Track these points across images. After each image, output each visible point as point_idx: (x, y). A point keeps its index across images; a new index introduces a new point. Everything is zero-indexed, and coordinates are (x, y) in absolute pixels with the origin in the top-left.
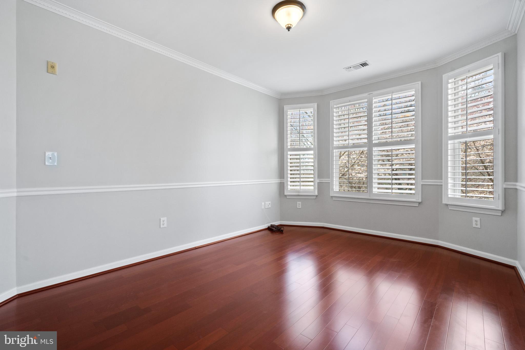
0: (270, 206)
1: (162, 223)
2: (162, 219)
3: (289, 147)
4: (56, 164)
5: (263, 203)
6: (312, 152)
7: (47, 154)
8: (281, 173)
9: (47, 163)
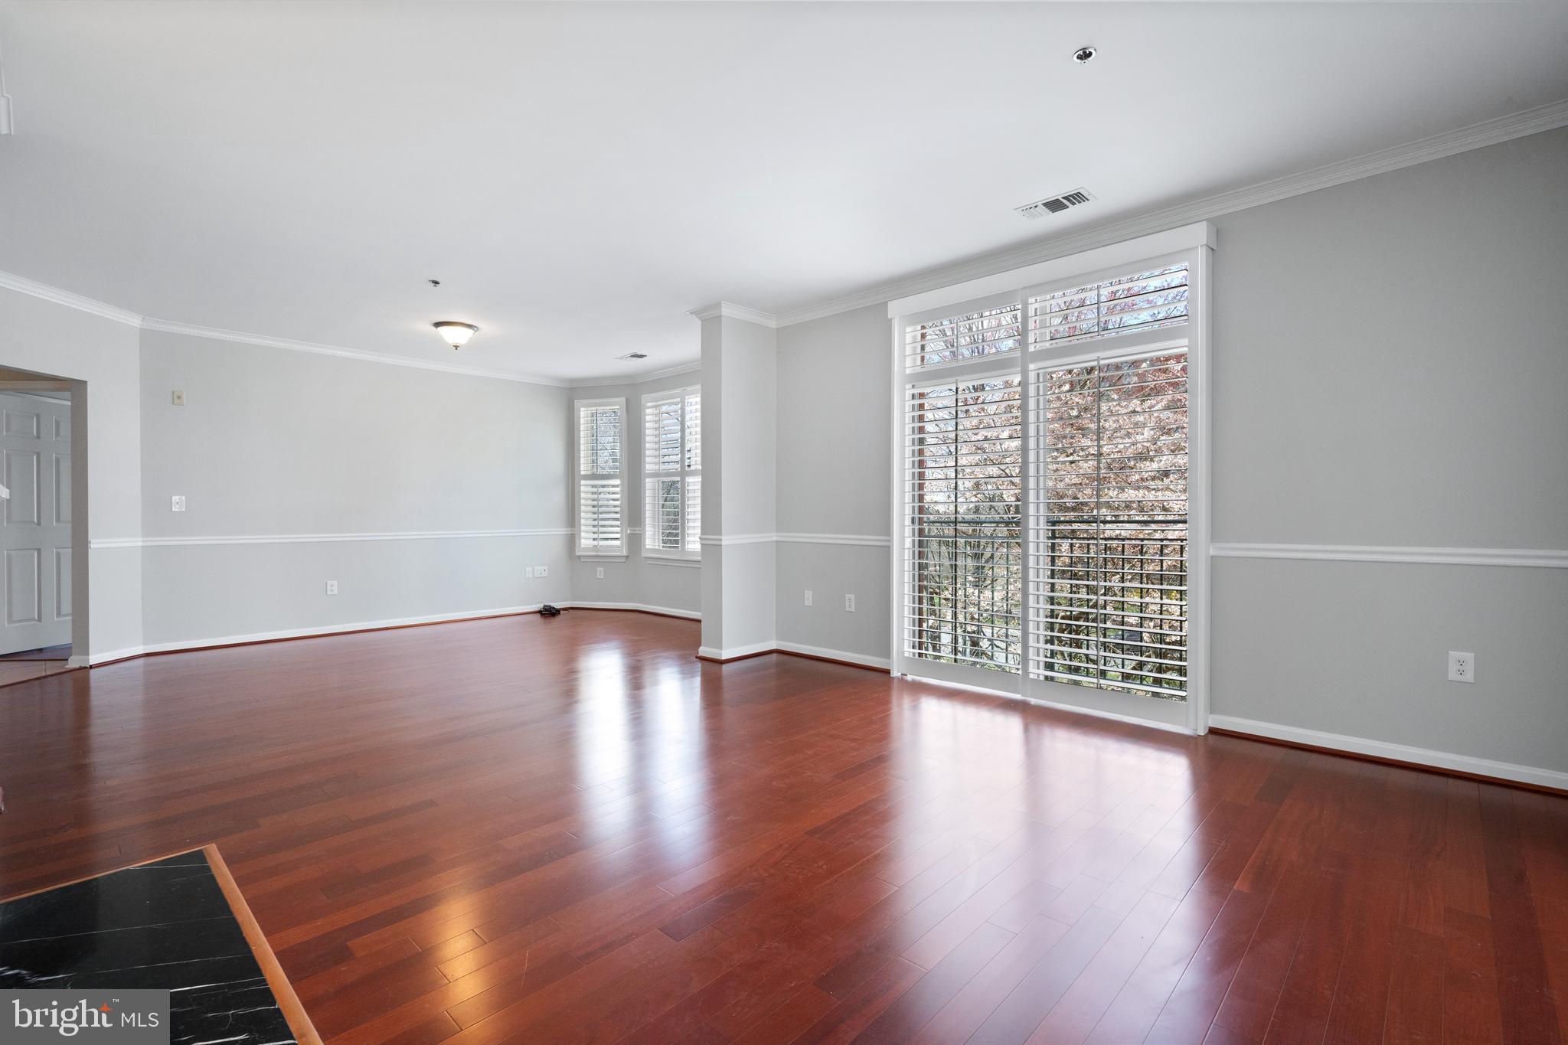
0: (545, 574)
1: (329, 588)
2: (329, 583)
3: (582, 473)
4: (184, 510)
5: (529, 569)
6: (617, 482)
7: (174, 498)
8: (572, 517)
9: (173, 509)
